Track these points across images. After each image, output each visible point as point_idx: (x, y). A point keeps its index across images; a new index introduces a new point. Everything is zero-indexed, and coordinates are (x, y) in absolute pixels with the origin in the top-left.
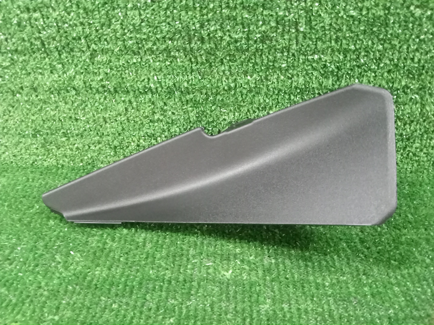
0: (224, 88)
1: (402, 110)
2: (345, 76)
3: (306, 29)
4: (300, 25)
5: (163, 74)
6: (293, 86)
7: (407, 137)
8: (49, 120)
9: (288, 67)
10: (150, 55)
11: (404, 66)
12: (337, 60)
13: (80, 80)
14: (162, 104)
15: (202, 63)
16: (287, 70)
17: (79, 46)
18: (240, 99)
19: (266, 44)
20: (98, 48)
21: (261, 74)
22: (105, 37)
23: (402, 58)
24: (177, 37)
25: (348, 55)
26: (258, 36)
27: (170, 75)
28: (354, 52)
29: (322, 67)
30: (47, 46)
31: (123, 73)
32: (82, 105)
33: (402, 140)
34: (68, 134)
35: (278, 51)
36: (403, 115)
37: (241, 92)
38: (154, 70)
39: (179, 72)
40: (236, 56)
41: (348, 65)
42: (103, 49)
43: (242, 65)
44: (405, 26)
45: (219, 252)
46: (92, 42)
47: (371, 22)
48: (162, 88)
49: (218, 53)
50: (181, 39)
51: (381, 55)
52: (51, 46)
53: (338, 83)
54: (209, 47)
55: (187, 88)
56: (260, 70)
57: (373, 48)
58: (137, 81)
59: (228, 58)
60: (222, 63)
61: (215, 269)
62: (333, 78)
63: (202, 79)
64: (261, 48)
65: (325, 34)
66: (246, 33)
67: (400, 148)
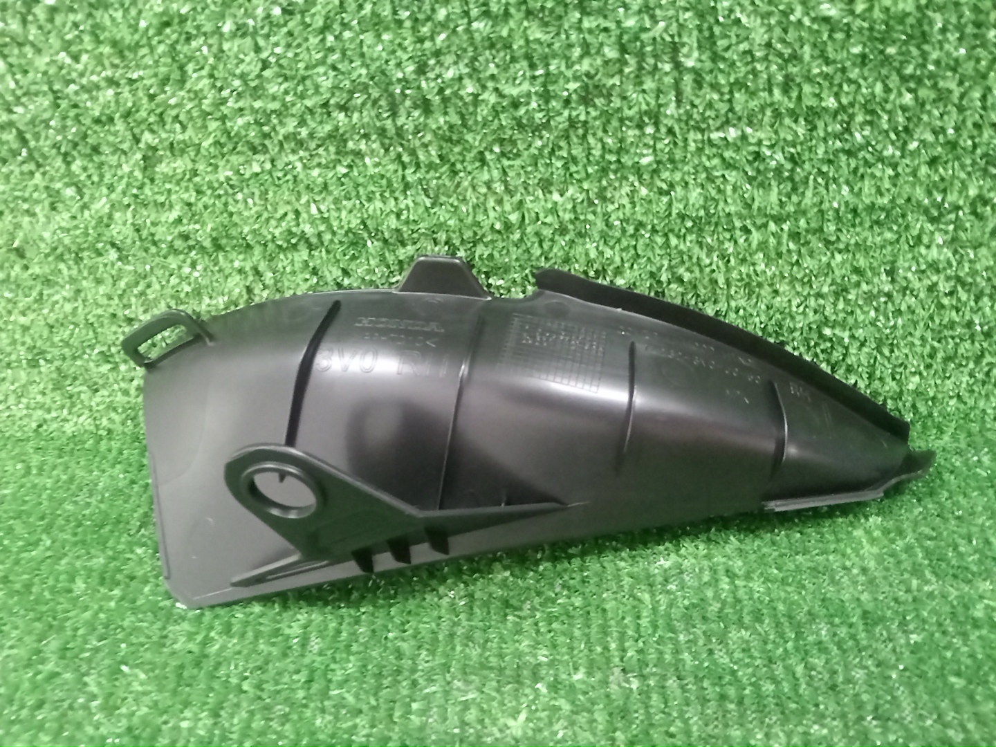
0: (492, 227)
1: (970, 261)
2: (815, 180)
3: (701, 61)
4: (685, 50)
5: (330, 199)
6: (675, 212)
7: (986, 328)
8: (62, 325)
9: (658, 162)
10: (294, 152)
11: (975, 146)
12: (790, 138)
13: (125, 223)
14: (337, 273)
15: (431, 166)
16: (655, 172)
17: (111, 138)
18: (537, 252)
19: (595, 106)
20: (161, 141)
21: (586, 186)
22: (174, 113)
23: (969, 124)
24: (359, 101)
25: (820, 124)
26: (573, 86)
27: (350, 199)
28: (836, 113)
29: (750, 158)
30: (32, 144)
31: (230, 200)
32: (137, 283)
33: (972, 338)
34: (112, 356)
35: (627, 123)
36: (973, 273)
37: (537, 234)
38: (308, 187)
39: (373, 192)
40: (519, 142)
41: (821, 151)
42: (172, 144)
43: (536, 164)
44: (975, 36)
45: (494, 661)
46: (143, 127)
47: (879, 32)
48: (334, 233)
49: (469, 137)
50: (369, 106)
51: (908, 119)
52: (41, 143)
53: (795, 198)
54: (446, 122)
55: (398, 230)
56: (583, 175)
57: (886, 101)
58: (268, 220)
59: (497, 149)
60: (483, 162)
61: (482, 710)
62: (782, 187)
63: (433, 205)
64: (582, 118)
65: (754, 72)
66: (541, 80)
67: (967, 358)
